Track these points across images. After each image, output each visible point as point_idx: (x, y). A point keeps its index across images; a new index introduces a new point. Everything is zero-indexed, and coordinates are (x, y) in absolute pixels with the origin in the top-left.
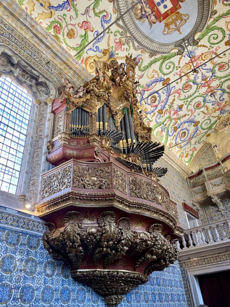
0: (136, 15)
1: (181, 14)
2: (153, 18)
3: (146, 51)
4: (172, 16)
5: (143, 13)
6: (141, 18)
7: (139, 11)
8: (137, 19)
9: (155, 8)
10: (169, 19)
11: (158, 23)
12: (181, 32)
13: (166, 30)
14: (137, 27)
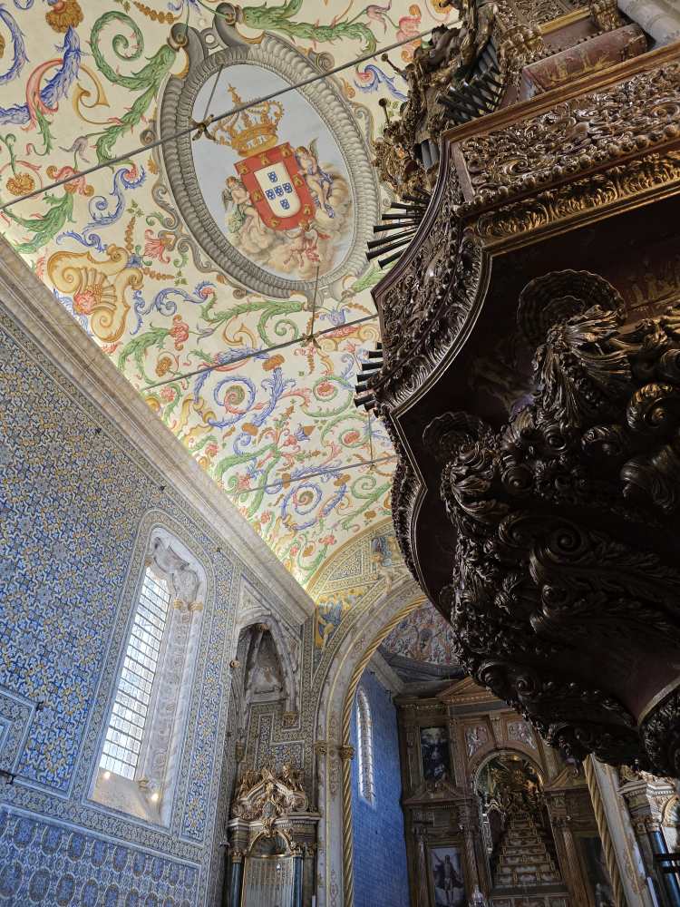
0: (344, 189)
1: (234, 148)
2: (305, 163)
3: (341, 88)
4: (257, 148)
5: (326, 185)
6: (334, 177)
7: (335, 192)
8: (344, 180)
9: (296, 183)
10: (265, 144)
11: (295, 145)
12: (231, 93)
13: (275, 118)
14: (349, 163)
